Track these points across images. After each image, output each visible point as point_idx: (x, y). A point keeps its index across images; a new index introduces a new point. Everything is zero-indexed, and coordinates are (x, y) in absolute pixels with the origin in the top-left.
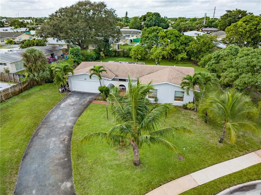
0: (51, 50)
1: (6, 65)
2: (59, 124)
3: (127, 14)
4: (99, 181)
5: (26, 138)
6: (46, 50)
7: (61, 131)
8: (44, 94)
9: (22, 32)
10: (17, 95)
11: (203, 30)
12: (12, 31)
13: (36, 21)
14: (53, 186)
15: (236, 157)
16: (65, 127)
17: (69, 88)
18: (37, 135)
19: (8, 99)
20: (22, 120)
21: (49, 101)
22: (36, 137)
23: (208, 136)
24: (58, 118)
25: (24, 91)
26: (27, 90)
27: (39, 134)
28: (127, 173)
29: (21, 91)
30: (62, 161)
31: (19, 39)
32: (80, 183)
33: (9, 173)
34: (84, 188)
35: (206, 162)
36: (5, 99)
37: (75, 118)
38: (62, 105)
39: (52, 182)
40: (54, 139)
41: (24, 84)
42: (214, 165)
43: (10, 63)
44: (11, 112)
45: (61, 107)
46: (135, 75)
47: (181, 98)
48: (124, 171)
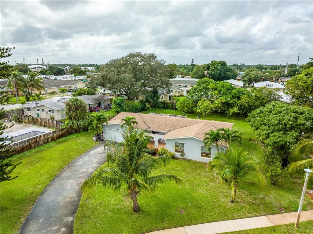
0: (98, 99)
1: (54, 112)
2: (82, 169)
3: (193, 62)
4: (97, 219)
5: (50, 177)
6: (93, 99)
7: (81, 175)
8: (79, 141)
9: (80, 80)
10: (54, 140)
11: (282, 80)
12: (70, 79)
13: (97, 69)
14: (58, 218)
15: (241, 218)
16: (87, 172)
17: (103, 138)
18: (60, 176)
19: (46, 143)
20: (52, 162)
21: (81, 148)
22: (58, 178)
23: (222, 195)
24: (83, 164)
25: (62, 137)
26: (65, 136)
27: (62, 176)
28: (124, 216)
29: (59, 137)
30: (73, 200)
31: (75, 87)
32: (80, 219)
33: (27, 203)
34: (82, 223)
35: (206, 218)
36: (44, 143)
37: (98, 165)
38: (92, 153)
39: (58, 215)
40: (72, 181)
41: (63, 130)
42: (214, 222)
43: (57, 111)
44: (45, 154)
45: (89, 154)
46: (167, 128)
47: (208, 155)
48: (122, 215)
